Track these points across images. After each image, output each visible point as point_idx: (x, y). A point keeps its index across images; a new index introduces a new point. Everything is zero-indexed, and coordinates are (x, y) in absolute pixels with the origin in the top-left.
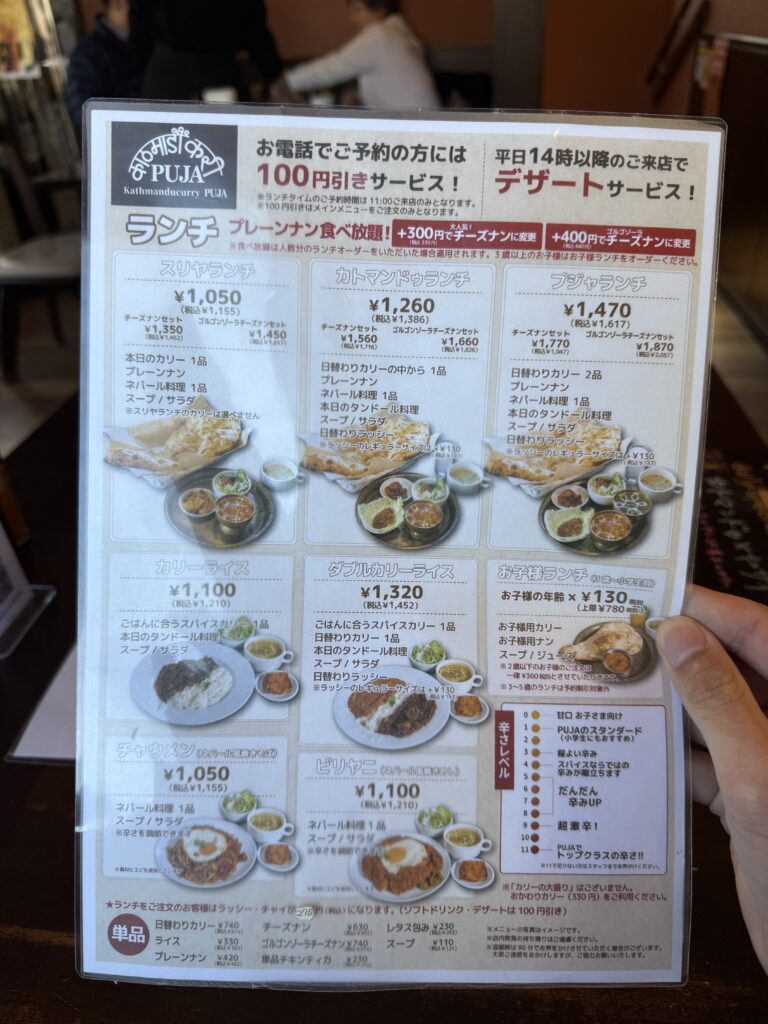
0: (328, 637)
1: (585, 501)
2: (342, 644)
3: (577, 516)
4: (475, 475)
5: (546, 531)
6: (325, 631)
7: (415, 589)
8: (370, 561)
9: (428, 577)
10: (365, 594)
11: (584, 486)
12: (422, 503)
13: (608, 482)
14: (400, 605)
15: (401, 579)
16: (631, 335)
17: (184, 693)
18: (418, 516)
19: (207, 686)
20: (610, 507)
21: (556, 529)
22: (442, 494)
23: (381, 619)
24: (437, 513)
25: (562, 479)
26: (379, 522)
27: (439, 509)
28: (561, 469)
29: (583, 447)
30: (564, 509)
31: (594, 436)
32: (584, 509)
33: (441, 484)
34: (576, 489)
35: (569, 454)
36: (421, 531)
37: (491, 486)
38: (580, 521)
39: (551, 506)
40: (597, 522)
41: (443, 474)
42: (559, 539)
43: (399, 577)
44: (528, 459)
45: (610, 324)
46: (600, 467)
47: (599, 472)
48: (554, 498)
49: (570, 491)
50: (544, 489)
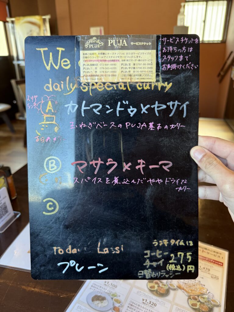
0: (132, 305)
1: (198, 300)
2: (134, 308)
3: (196, 303)
4: (175, 286)
5: (188, 304)
6: (131, 303)
7: (155, 304)
8: (147, 294)
9: (159, 303)
10: (143, 300)
11: (198, 297)
12: (162, 288)
13: (204, 298)
14: (150, 306)
15: (153, 301)
16: (210, 274)
17: (97, 301)
18: (160, 289)
19: (102, 302)
20: (204, 303)
21: (191, 304)
22: (166, 288)
23: (145, 307)
24: (164, 291)
25: (193, 294)
26: (151, 287)
27: (165, 290)
28: (194, 292)
29: (199, 289)
30: (193, 300)
31: (201, 288)
32: (198, 302)
33: (167, 285)
34: (196, 297)
35: (195, 290)
36: (160, 293)
37: (178, 290)
38: (197, 304)
39: (190, 298)
40: (201, 305)
41: (168, 284)
42: (191, 306)
43: (152, 300)
44: (186, 287)
45: (206, 271)
46: (202, 294)
47: (202, 295)
48: (191, 297)
49: (195, 297)
50: (189, 295)
